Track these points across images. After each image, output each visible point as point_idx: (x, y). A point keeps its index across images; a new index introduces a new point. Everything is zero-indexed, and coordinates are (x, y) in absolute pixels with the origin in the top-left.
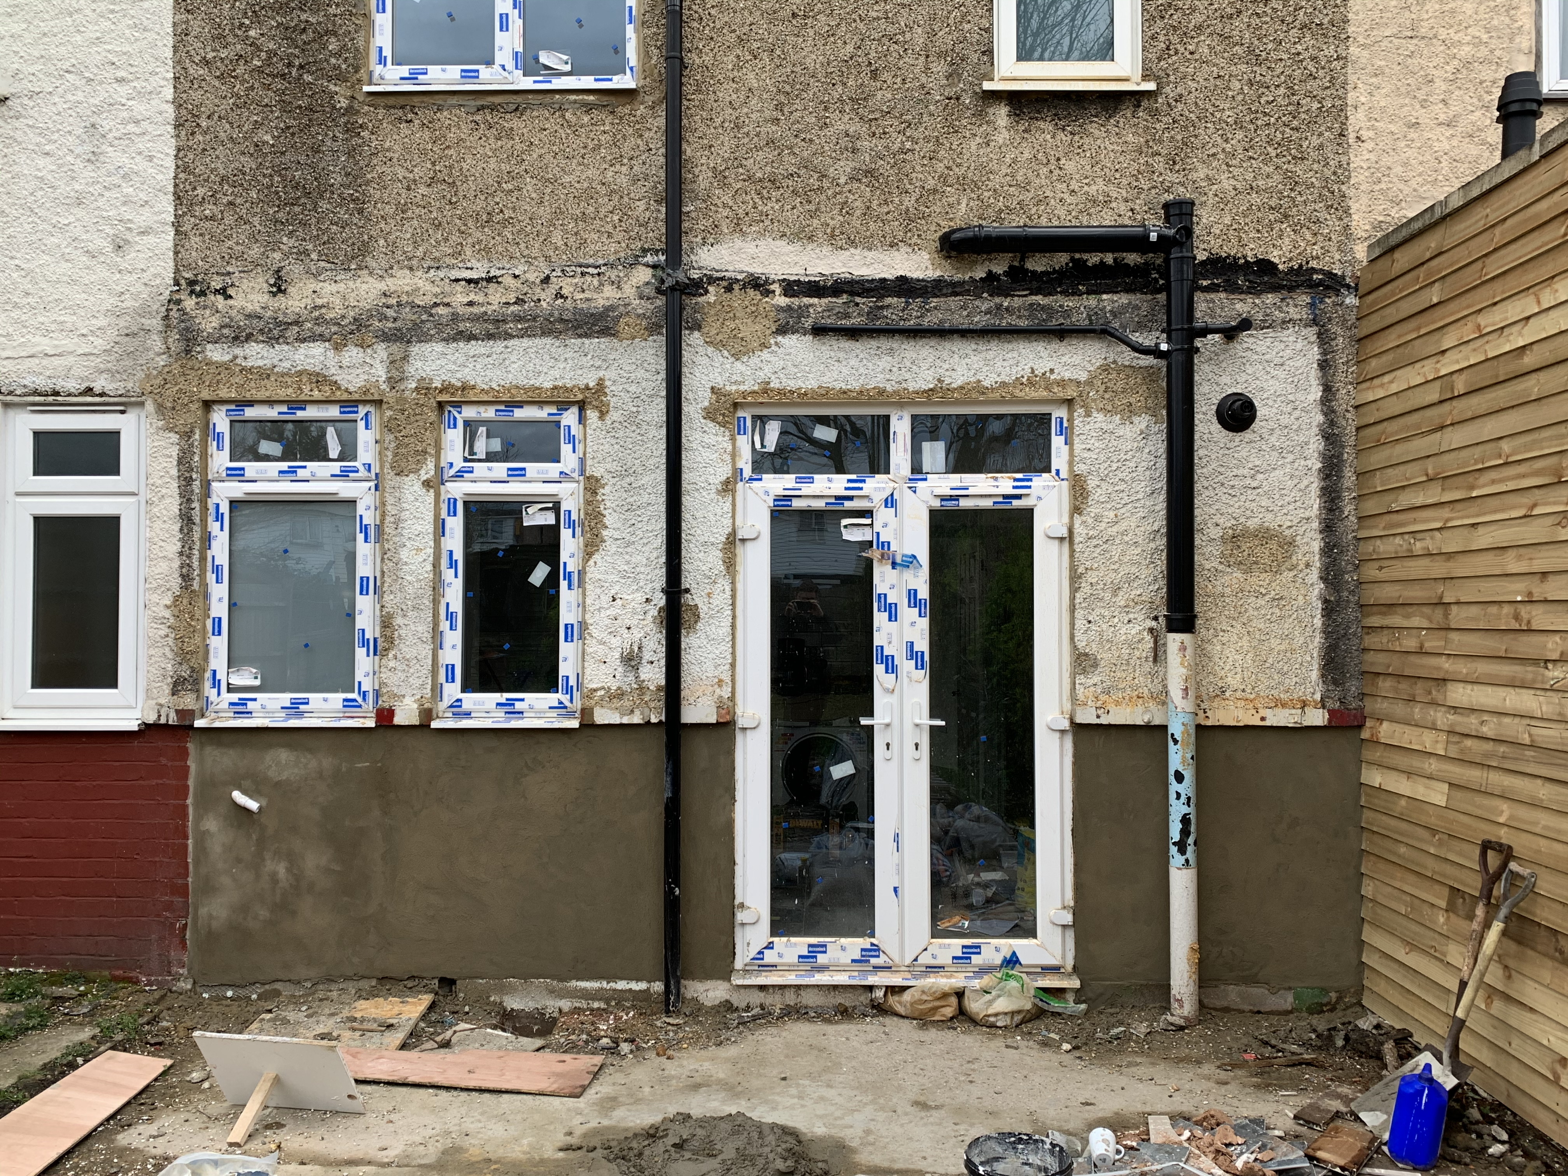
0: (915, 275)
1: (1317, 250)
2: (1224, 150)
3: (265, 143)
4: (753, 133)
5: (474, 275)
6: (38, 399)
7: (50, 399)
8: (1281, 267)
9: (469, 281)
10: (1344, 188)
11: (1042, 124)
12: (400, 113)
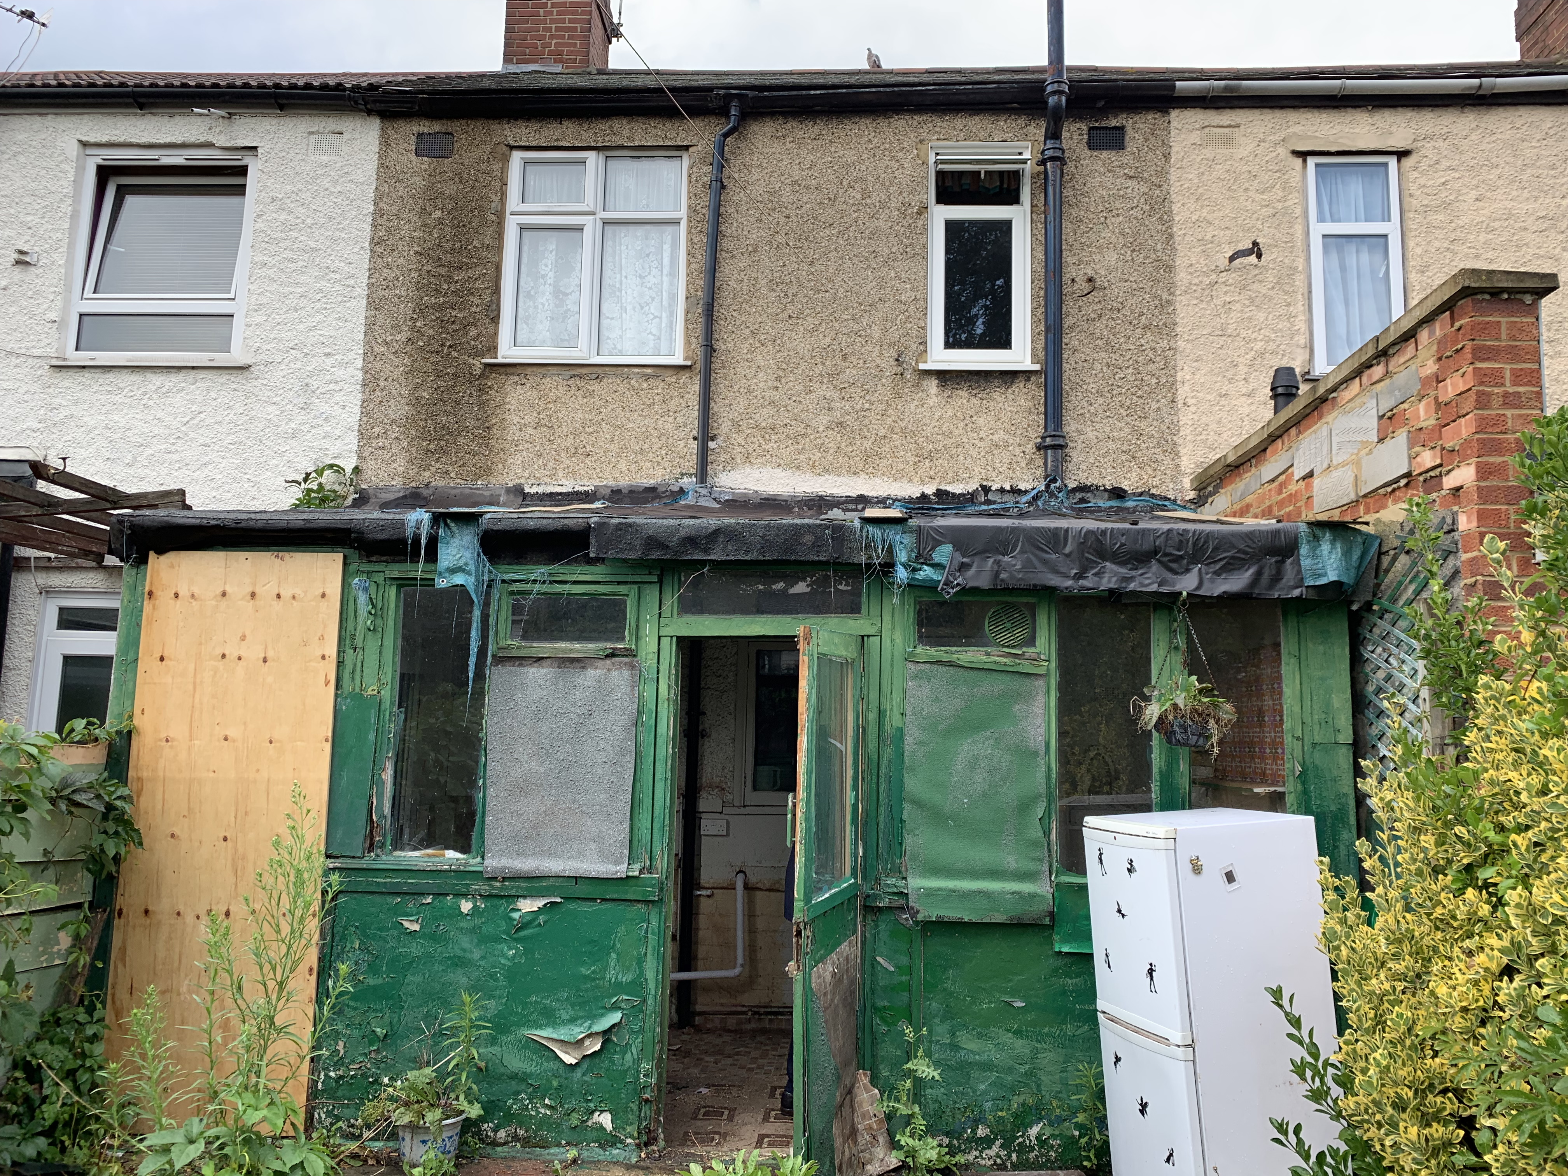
1: (1156, 482)
3: (423, 397)
4: (759, 397)
8: (1130, 492)
10: (1175, 438)
11: (960, 392)
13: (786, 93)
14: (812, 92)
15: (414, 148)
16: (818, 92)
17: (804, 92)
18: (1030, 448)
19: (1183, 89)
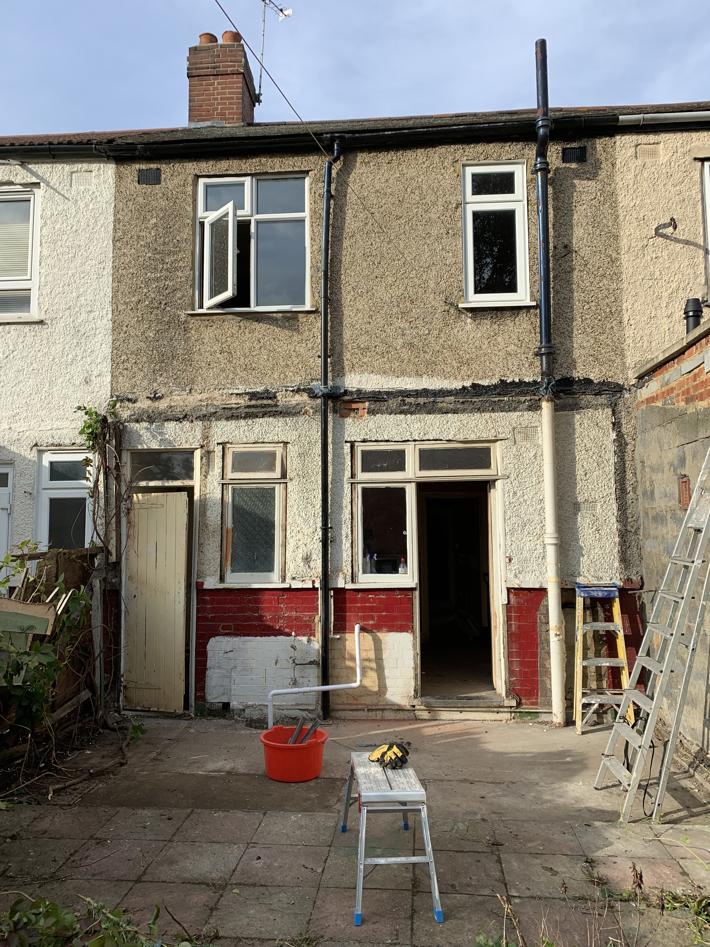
0: (431, 388)
1: (611, 374)
2: (567, 330)
3: (150, 336)
4: (359, 329)
5: (240, 392)
6: (53, 448)
7: (58, 448)
8: (595, 381)
9: (237, 394)
10: (622, 346)
11: (485, 321)
12: (207, 323)
13: (370, 134)
14: (386, 133)
15: (137, 179)
16: (390, 133)
17: (381, 133)
18: (530, 355)
19: (623, 121)
